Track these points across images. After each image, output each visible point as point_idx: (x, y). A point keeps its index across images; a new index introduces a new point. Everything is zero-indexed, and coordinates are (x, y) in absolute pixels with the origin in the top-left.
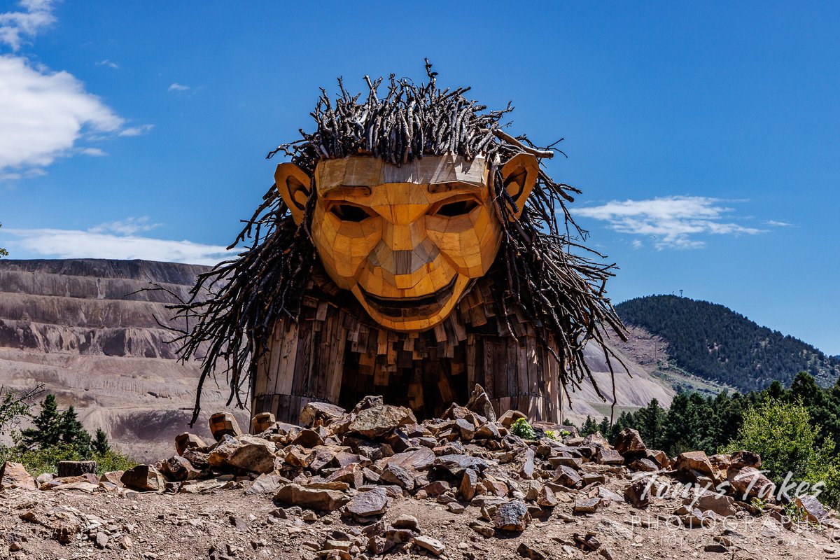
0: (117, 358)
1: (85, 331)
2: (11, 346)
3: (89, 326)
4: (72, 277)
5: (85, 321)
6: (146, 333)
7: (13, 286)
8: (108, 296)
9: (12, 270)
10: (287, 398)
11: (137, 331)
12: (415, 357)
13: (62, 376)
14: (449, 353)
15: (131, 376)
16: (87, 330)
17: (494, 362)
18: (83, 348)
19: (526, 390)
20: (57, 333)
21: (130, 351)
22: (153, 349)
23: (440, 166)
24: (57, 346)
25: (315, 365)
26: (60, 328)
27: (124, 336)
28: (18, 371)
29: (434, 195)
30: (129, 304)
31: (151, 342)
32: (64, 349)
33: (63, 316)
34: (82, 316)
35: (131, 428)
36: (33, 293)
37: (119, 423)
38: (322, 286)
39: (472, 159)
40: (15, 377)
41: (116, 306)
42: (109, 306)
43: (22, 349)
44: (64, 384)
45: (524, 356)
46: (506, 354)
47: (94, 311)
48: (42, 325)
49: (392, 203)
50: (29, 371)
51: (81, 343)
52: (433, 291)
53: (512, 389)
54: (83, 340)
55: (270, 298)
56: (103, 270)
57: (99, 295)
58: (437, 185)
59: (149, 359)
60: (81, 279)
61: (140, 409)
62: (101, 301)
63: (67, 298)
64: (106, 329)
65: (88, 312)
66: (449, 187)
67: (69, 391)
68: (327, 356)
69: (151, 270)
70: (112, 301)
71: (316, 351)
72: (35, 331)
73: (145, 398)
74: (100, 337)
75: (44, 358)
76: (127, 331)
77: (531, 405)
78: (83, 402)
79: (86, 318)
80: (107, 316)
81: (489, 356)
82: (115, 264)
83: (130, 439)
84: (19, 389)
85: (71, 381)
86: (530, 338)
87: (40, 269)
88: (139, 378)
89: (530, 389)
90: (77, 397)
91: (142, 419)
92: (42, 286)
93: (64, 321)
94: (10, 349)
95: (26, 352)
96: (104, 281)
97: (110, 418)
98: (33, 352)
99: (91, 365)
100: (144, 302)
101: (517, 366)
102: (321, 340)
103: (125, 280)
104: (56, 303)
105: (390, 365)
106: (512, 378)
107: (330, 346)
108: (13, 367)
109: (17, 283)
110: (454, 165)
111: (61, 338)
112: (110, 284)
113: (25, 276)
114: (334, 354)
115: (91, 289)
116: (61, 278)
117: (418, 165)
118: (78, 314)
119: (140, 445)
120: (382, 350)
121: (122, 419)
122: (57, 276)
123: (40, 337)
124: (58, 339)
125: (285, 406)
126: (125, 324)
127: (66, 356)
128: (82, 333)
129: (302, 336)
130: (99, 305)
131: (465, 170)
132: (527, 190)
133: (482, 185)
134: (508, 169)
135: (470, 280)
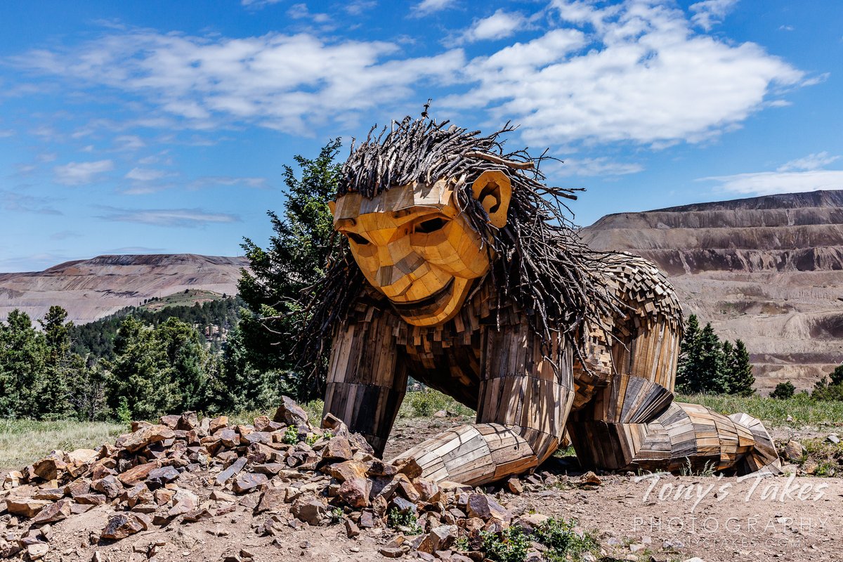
0: (808, 272)
1: (780, 253)
2: (723, 270)
3: (783, 249)
4: (766, 210)
5: (780, 245)
6: (832, 250)
7: (720, 223)
8: (797, 223)
9: (718, 210)
10: (340, 385)
11: (824, 249)
12: (444, 345)
13: (764, 290)
14: (467, 342)
15: (822, 286)
16: (782, 251)
17: (493, 348)
18: (780, 267)
19: (513, 371)
20: (758, 256)
21: (819, 266)
22: (839, 263)
23: (402, 194)
24: (759, 266)
25: (362, 358)
26: (760, 253)
27: (814, 254)
28: (730, 288)
29: (399, 219)
30: (815, 228)
31: (836, 257)
32: (764, 269)
33: (762, 242)
34: (777, 240)
35: (826, 329)
36: (736, 226)
37: (815, 325)
38: (372, 294)
39: (432, 185)
40: (728, 293)
41: (804, 231)
42: (798, 230)
43: (731, 271)
44: (767, 296)
45: (516, 342)
46: (503, 341)
47: (786, 236)
48: (745, 251)
49: (367, 230)
50: (738, 288)
51: (778, 262)
52: (429, 295)
53: (503, 371)
54: (779, 260)
55: (332, 307)
56: (790, 202)
57: (789, 223)
58: (398, 212)
59: (836, 271)
60: (773, 211)
61: (832, 312)
62: (792, 227)
63: (763, 227)
64: (797, 249)
65: (782, 237)
66: (408, 212)
67: (772, 302)
68: (373, 349)
69: (831, 198)
70: (801, 226)
71: (364, 346)
72: (740, 256)
73: (835, 304)
74: (793, 256)
75: (750, 277)
76: (815, 250)
77: (515, 384)
78: (784, 310)
79: (780, 242)
80: (798, 239)
81: (491, 343)
82: (800, 196)
83: (826, 337)
84: (731, 302)
85: (773, 293)
86: (523, 325)
87: (740, 206)
88: (829, 287)
89: (517, 370)
90: (779, 307)
91: (834, 320)
92: (742, 220)
93: (763, 246)
94: (722, 272)
95: (735, 273)
96: (792, 211)
97: (808, 321)
98: (740, 273)
99: (788, 280)
100: (828, 225)
101: (509, 350)
102: (368, 337)
103: (810, 208)
104: (754, 232)
105: (428, 353)
106: (504, 362)
107: (376, 342)
108: (726, 285)
109: (722, 220)
110: (414, 193)
111: (761, 260)
112: (798, 212)
113: (728, 213)
114: (379, 347)
115: (783, 218)
116: (757, 213)
117: (385, 196)
118: (773, 239)
119: (835, 342)
120: (417, 342)
121: (817, 321)
122: (753, 211)
123: (744, 260)
124: (759, 261)
125: (338, 391)
126: (813, 244)
127: (767, 274)
128: (778, 255)
129: (356, 335)
130: (790, 231)
131: (424, 195)
132: (505, 200)
133: (440, 205)
134: (478, 186)
135: (469, 280)
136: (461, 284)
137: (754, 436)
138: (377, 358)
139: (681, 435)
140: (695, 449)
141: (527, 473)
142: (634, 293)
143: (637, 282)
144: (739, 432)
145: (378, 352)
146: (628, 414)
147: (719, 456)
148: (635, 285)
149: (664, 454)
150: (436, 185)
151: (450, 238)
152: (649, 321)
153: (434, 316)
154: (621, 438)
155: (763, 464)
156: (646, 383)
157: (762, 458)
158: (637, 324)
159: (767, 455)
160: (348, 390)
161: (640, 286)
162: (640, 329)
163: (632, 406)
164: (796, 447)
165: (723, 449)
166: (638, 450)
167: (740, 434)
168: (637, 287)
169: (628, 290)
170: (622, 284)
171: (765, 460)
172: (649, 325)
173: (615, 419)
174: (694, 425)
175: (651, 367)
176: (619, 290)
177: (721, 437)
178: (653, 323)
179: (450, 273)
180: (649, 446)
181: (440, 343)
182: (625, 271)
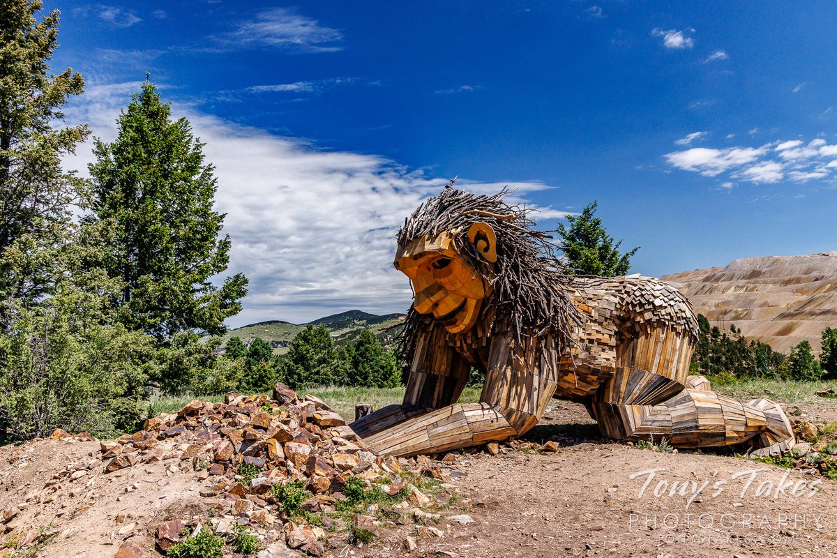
17: (493, 349)
19: (499, 366)
23: (419, 244)
29: (417, 261)
45: (504, 344)
46: (497, 343)
52: (450, 311)
58: (416, 255)
66: (421, 255)
81: (492, 345)
86: (510, 332)
101: (500, 350)
110: (425, 242)
117: (410, 245)
129: (425, 340)
131: (432, 243)
132: (493, 243)
133: (441, 250)
134: (472, 235)
135: (477, 300)
136: (472, 304)
137: (767, 418)
138: (435, 355)
139: (683, 416)
140: (697, 427)
141: (508, 440)
142: (634, 306)
143: (637, 297)
144: (747, 414)
145: (436, 351)
146: (630, 397)
147: (725, 433)
148: (634, 298)
149: (665, 430)
150: (440, 236)
151: (454, 272)
152: (648, 326)
153: (457, 326)
154: (623, 416)
155: (776, 441)
156: (646, 374)
157: (775, 436)
158: (638, 329)
159: (780, 434)
160: (417, 376)
161: (639, 300)
162: (641, 332)
163: (634, 392)
164: (811, 428)
165: (728, 427)
166: (638, 425)
167: (748, 415)
168: (636, 301)
169: (628, 303)
170: (622, 299)
171: (777, 438)
172: (649, 330)
173: (619, 401)
174: (697, 408)
175: (653, 361)
176: (619, 303)
177: (726, 418)
178: (653, 328)
179: (463, 296)
180: (650, 423)
181: (471, 345)
182: (626, 289)
